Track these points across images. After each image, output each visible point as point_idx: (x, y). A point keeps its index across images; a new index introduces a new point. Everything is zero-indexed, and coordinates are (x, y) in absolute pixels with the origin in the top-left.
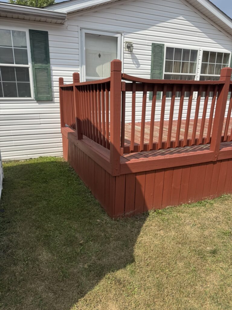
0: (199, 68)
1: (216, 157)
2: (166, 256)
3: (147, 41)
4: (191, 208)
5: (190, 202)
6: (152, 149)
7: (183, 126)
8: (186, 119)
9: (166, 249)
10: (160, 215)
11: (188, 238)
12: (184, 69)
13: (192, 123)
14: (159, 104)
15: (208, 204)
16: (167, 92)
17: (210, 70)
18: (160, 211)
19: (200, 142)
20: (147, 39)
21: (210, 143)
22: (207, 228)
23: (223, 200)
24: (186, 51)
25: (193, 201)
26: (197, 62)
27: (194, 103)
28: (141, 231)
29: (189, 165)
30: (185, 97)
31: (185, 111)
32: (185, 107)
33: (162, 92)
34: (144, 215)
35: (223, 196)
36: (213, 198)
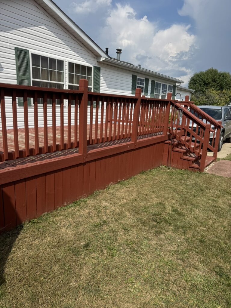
0: (66, 78)
1: (85, 159)
2: (41, 264)
3: (8, 44)
4: (67, 210)
5: (65, 204)
6: (19, 156)
7: (58, 132)
8: (60, 125)
9: (41, 257)
10: (36, 223)
11: (63, 239)
12: (52, 76)
13: (66, 129)
14: (31, 110)
15: (82, 203)
16: (38, 99)
17: (77, 80)
18: (35, 220)
19: (69, 146)
20: (8, 42)
21: (78, 147)
22: (81, 225)
23: (95, 197)
24: (53, 61)
25: (68, 203)
26: (64, 72)
27: (66, 110)
28: (13, 247)
29: (61, 169)
30: (56, 104)
31: (58, 118)
32: (58, 114)
33: (32, 99)
34: (18, 229)
35: (95, 193)
36: (87, 196)
